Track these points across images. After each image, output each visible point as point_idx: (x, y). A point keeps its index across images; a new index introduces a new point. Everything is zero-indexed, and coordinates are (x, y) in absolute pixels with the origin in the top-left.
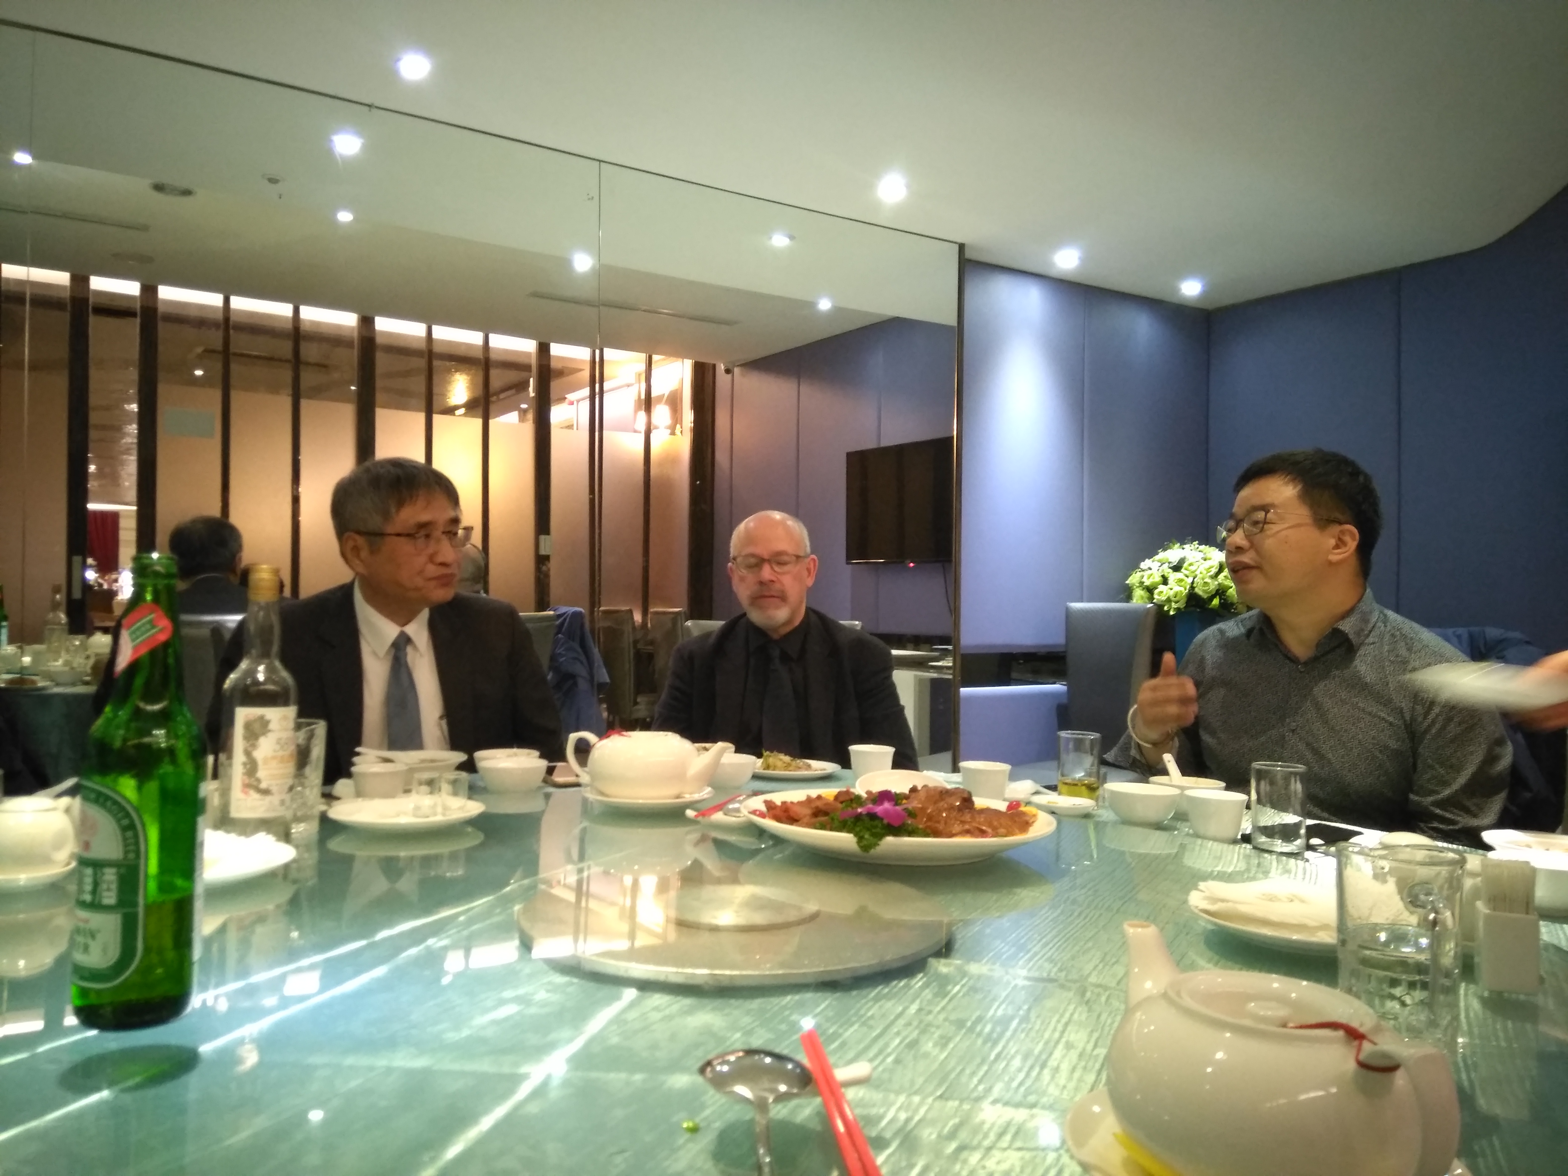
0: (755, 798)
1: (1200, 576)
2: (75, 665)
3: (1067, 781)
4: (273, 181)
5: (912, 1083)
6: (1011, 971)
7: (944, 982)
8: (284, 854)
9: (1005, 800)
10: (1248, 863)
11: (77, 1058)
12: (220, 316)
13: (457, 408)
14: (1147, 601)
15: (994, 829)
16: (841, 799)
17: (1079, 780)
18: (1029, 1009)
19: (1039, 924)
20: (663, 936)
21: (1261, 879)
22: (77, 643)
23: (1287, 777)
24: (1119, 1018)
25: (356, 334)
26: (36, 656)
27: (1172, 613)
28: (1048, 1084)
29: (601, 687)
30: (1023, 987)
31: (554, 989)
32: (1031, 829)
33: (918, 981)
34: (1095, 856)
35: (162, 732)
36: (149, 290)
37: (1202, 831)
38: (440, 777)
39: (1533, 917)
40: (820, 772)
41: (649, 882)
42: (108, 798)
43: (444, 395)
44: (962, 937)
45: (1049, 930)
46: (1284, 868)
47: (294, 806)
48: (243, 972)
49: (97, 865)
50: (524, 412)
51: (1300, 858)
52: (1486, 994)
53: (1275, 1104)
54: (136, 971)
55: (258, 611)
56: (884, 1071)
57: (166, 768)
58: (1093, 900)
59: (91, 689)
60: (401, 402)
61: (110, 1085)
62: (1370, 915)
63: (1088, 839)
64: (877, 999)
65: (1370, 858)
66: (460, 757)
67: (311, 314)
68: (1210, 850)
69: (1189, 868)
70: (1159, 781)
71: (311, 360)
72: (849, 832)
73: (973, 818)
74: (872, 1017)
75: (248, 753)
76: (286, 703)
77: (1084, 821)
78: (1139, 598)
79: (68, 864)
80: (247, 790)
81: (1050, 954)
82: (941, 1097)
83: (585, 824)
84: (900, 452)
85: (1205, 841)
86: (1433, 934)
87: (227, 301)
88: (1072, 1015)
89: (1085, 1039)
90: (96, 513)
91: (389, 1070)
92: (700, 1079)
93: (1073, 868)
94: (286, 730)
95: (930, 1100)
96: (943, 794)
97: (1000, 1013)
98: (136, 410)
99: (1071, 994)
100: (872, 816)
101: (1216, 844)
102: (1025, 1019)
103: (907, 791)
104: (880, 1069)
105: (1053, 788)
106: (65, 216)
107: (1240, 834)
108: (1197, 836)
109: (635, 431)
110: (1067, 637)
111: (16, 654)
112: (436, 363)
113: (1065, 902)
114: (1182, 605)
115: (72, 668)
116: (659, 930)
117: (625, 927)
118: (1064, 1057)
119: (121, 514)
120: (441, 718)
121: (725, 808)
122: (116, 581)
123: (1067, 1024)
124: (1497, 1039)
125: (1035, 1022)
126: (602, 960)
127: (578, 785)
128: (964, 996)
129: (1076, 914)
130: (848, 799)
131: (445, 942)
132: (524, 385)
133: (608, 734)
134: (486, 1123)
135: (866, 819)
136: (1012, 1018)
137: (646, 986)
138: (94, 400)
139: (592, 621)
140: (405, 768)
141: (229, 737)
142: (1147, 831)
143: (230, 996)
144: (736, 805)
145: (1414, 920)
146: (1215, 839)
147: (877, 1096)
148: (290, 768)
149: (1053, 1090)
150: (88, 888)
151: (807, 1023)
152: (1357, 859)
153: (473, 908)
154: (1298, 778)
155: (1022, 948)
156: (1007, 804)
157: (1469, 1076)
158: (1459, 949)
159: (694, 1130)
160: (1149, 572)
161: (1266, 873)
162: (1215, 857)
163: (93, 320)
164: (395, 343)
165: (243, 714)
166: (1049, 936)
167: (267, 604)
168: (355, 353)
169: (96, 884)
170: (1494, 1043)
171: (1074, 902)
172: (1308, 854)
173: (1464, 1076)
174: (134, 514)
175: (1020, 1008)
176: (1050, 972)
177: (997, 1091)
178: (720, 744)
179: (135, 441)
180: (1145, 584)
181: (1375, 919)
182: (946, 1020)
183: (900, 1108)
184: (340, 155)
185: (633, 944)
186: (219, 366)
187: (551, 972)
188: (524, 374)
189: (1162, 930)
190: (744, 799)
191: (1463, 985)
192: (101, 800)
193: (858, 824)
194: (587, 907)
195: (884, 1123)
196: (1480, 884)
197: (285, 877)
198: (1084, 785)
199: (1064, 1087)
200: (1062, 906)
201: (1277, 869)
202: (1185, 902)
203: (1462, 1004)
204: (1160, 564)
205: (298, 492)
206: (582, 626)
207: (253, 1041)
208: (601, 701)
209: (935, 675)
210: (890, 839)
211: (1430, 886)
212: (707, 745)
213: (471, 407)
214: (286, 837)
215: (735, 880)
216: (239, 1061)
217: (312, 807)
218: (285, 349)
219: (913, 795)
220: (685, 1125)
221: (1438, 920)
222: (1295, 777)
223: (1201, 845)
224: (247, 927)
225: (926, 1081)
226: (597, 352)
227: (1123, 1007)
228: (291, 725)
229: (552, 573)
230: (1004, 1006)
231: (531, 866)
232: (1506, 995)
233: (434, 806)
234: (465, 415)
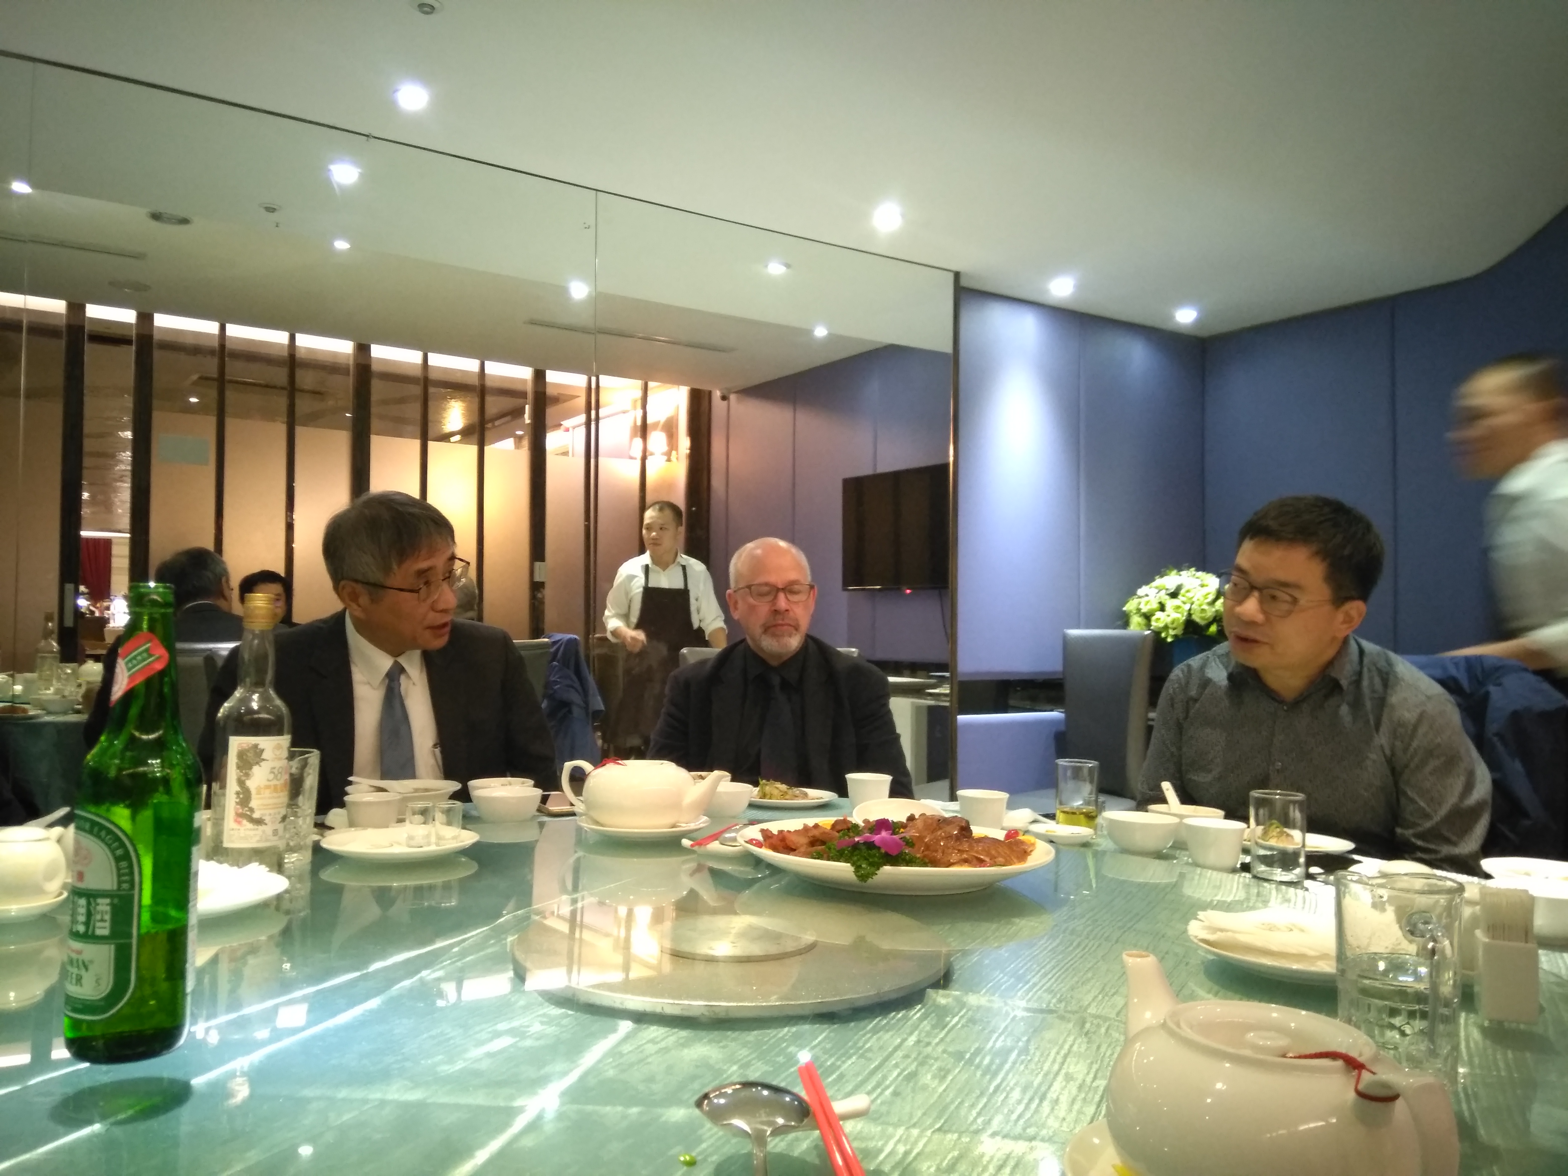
0: (751, 827)
1: (1197, 603)
2: (66, 693)
3: (1065, 810)
4: (271, 210)
5: (911, 1116)
6: (1009, 1002)
7: (943, 1012)
8: (277, 884)
9: (1003, 829)
10: (1248, 893)
11: (70, 1091)
12: (216, 344)
13: (452, 434)
14: (1144, 627)
15: (992, 858)
16: (838, 827)
17: (1078, 808)
18: (1028, 1041)
19: (1037, 955)
20: (658, 968)
21: (1262, 908)
22: (69, 671)
23: (1286, 805)
24: (1118, 1049)
25: (351, 362)
26: (27, 684)
27: (1169, 640)
28: (1047, 1117)
29: (596, 714)
30: (1022, 1018)
31: (550, 1021)
32: (1029, 858)
33: (916, 1013)
34: (1094, 886)
35: (158, 761)
36: (145, 318)
37: (1201, 861)
38: (434, 807)
39: (1531, 945)
40: (816, 800)
41: (644, 913)
42: (102, 827)
43: (439, 422)
44: (960, 968)
45: (1048, 960)
46: (1283, 897)
47: (287, 836)
48: (235, 1004)
49: (91, 896)
50: (519, 439)
51: (1300, 887)
52: (1486, 1024)
53: (1274, 1134)
54: (127, 1004)
55: (253, 639)
56: (882, 1103)
57: (159, 798)
58: (1092, 931)
59: (83, 718)
60: (396, 429)
61: (103, 1118)
62: (1369, 945)
63: (1086, 868)
64: (875, 1031)
65: (1368, 887)
66: (454, 786)
67: (306, 342)
68: (1210, 879)
69: (1189, 897)
70: (1159, 810)
71: (306, 387)
72: (846, 861)
73: (971, 847)
74: (870, 1050)
75: (241, 783)
76: (280, 733)
77: (1082, 849)
78: (1136, 623)
79: (60, 894)
80: (240, 819)
81: (1048, 985)
82: (939, 1129)
83: (580, 854)
84: (896, 477)
85: (1205, 870)
86: (1432, 963)
87: (223, 328)
88: (1071, 1046)
89: (1086, 1072)
90: (88, 540)
91: (383, 1103)
92: (697, 1112)
93: (1072, 897)
94: (280, 759)
95: (929, 1133)
96: (941, 822)
97: (999, 1044)
98: (130, 437)
99: (1071, 1025)
100: (870, 845)
101: (1215, 873)
102: (1025, 1051)
103: (904, 820)
104: (879, 1101)
105: (1051, 817)
106: (62, 245)
107: (1240, 862)
108: (1196, 865)
109: (631, 458)
110: (1065, 666)
111: (7, 682)
112: (432, 390)
113: (1064, 932)
114: (1179, 631)
115: (64, 697)
116: (654, 962)
117: (619, 959)
118: (1063, 1089)
119: (113, 540)
120: (435, 746)
121: (721, 838)
122: (108, 608)
123: (1066, 1057)
124: (1498, 1070)
125: (1034, 1053)
126: (597, 991)
127: (573, 814)
128: (963, 1026)
129: (1075, 944)
130: (845, 828)
131: (440, 973)
132: (520, 412)
133: (604, 762)
134: (481, 1156)
135: (863, 848)
136: (1010, 1051)
137: (641, 1018)
138: (89, 427)
139: (587, 648)
140: (399, 797)
141: (223, 765)
142: (1146, 860)
143: (220, 1028)
144: (733, 835)
145: (1413, 948)
146: (1214, 868)
147: (875, 1129)
148: (283, 797)
149: (1053, 1123)
150: (82, 918)
151: (804, 1057)
152: (1355, 888)
153: (469, 938)
154: (1297, 805)
155: (1020, 979)
156: (1005, 832)
157: (1470, 1108)
158: (1458, 978)
159: (692, 1164)
160: (1146, 599)
161: (1266, 903)
162: (1215, 887)
163: (89, 348)
164: (391, 370)
165: (236, 743)
166: (1048, 966)
167: (262, 632)
168: (350, 381)
169: (89, 915)
170: (1495, 1073)
171: (1073, 932)
172: (1308, 883)
173: (1464, 1106)
174: (128, 541)
175: (1019, 1040)
176: (1050, 1003)
177: (995, 1125)
178: (716, 773)
179: (129, 468)
180: (1142, 611)
181: (1373, 949)
182: (944, 1051)
183: (899, 1141)
184: (340, 186)
185: (627, 975)
186: (213, 394)
187: (547, 1004)
188: (520, 401)
189: (1162, 960)
190: (741, 828)
191: (1463, 1015)
192: (96, 829)
193: (855, 853)
194: (581, 939)
195: (882, 1157)
196: (1479, 913)
197: (278, 908)
198: (1082, 813)
199: (1064, 1119)
200: (1061, 937)
201: (1276, 898)
202: (1185, 931)
203: (1462, 1034)
204: (1157, 591)
205: (292, 519)
206: (577, 653)
207: (244, 1074)
208: (596, 729)
209: (932, 703)
210: (887, 869)
211: (1428, 915)
212: (703, 774)
213: (467, 433)
214: (279, 867)
215: (729, 910)
216: (230, 1095)
217: (305, 837)
218: (280, 376)
219: (911, 824)
220: (682, 1159)
221: (1436, 949)
222: (1294, 805)
223: (1200, 875)
224: (238, 959)
225: (924, 1114)
226: (594, 379)
227: (1122, 1038)
228: (285, 754)
229: (547, 601)
230: (1002, 1038)
231: (525, 896)
232: (1506, 1024)
233: (428, 836)
234: (460, 442)
